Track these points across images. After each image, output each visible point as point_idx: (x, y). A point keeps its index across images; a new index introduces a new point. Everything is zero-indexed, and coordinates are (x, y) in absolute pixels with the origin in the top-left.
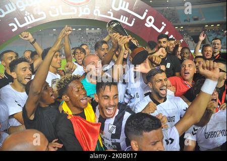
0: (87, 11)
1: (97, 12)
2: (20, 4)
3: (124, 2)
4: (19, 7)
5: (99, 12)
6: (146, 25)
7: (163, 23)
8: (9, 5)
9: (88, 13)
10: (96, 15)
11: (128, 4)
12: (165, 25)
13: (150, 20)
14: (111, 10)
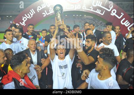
0: (79, 7)
1: (84, 8)
2: (48, 4)
3: (100, 2)
4: (47, 5)
5: (85, 7)
6: (111, 14)
7: (122, 13)
8: (43, 4)
9: (80, 8)
10: (83, 9)
11: (101, 3)
12: (123, 14)
13: (114, 12)
14: (92, 6)
